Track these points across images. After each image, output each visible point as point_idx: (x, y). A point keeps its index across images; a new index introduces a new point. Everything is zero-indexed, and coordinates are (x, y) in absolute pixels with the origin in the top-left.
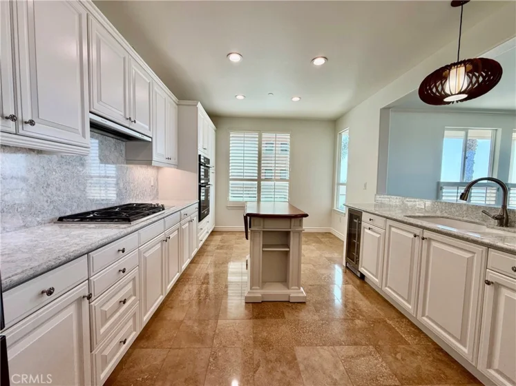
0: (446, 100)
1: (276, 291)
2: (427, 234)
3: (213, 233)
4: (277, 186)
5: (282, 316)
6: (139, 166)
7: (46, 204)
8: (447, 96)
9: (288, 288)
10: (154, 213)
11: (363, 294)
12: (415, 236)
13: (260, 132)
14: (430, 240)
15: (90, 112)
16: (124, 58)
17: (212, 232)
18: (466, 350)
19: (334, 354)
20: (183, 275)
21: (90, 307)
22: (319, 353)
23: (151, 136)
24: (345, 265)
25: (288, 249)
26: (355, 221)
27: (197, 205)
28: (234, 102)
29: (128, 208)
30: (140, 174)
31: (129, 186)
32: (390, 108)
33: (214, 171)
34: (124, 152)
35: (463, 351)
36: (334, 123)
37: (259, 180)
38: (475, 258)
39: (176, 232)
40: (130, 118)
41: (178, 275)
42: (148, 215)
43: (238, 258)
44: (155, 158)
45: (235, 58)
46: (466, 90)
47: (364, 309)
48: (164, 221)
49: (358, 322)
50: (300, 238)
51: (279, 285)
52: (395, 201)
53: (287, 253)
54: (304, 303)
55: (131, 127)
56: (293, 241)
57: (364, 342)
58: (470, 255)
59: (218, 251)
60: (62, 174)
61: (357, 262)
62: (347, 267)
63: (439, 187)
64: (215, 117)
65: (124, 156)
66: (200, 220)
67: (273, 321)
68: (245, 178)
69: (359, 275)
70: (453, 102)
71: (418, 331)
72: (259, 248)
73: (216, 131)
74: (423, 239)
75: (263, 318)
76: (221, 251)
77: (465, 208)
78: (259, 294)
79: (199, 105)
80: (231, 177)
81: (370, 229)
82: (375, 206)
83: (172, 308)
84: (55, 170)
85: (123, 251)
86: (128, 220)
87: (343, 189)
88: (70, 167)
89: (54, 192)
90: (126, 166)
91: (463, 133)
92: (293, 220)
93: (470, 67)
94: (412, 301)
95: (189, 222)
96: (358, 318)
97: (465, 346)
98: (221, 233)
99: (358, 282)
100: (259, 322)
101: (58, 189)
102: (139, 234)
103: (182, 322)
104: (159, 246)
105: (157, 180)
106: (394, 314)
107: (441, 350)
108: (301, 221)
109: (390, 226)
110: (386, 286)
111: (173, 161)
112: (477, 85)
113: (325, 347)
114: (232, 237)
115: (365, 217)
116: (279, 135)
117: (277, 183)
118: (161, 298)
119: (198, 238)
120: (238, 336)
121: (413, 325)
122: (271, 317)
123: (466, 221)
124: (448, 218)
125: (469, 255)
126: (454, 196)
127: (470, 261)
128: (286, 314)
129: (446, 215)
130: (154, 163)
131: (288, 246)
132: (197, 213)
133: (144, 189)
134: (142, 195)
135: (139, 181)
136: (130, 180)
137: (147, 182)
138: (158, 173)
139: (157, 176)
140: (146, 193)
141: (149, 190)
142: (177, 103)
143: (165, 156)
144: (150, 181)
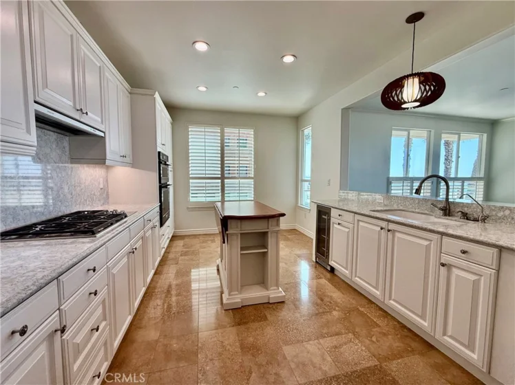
0: (403, 106)
1: (255, 294)
2: (392, 226)
3: (174, 238)
4: (243, 183)
5: (265, 318)
6: (85, 165)
8: (405, 102)
9: (267, 289)
10: (117, 221)
11: (335, 286)
12: (382, 229)
13: (222, 126)
14: (394, 231)
15: (35, 102)
16: (72, 36)
17: (173, 236)
18: (426, 324)
19: (320, 347)
20: (148, 288)
21: (62, 341)
22: (306, 348)
23: (104, 130)
24: (314, 260)
25: (266, 250)
26: (324, 217)
27: (158, 209)
28: (196, 93)
29: (79, 216)
30: (88, 174)
31: (75, 190)
32: (349, 108)
33: (172, 169)
34: (67, 149)
35: (423, 324)
36: (297, 120)
37: (223, 178)
38: (432, 245)
39: (141, 241)
40: (81, 109)
41: (144, 289)
42: (112, 224)
43: (207, 263)
44: (109, 156)
45: (201, 47)
46: (420, 99)
47: (339, 300)
48: (130, 230)
49: (335, 313)
50: (277, 237)
51: (258, 287)
52: (352, 195)
53: (265, 254)
54: (283, 302)
55: (82, 120)
56: (271, 241)
57: (343, 331)
58: (428, 243)
59: (183, 257)
61: (327, 257)
62: (316, 262)
63: (389, 182)
64: (172, 108)
65: (67, 153)
66: (162, 225)
67: (257, 324)
68: (207, 176)
69: (329, 268)
70: (408, 108)
71: (385, 313)
72: (237, 251)
73: (172, 124)
74: (389, 231)
75: (246, 323)
76: (186, 257)
77: (417, 202)
78: (238, 299)
79: (157, 96)
80: (191, 176)
81: (339, 224)
82: (339, 201)
83: (140, 328)
85: (94, 270)
86: (90, 232)
87: (306, 185)
90: (70, 165)
91: (406, 133)
92: (270, 220)
93: (422, 79)
94: (380, 288)
95: (152, 228)
96: (335, 310)
97: (425, 321)
98: (182, 237)
99: (328, 275)
100: (242, 328)
102: (107, 248)
103: (157, 341)
104: (125, 260)
105: (107, 181)
106: (364, 302)
107: (404, 327)
108: (278, 221)
109: (358, 221)
110: (356, 277)
111: (128, 160)
112: (430, 93)
113: (311, 342)
114: (195, 241)
115: (334, 213)
116: (242, 131)
117: (242, 181)
118: (129, 319)
119: (160, 244)
120: (223, 346)
121: (381, 309)
122: (253, 321)
123: (418, 213)
124: (403, 210)
125: (426, 243)
126: (400, 189)
127: (428, 247)
128: (268, 316)
129: (401, 208)
130: (108, 162)
131: (265, 246)
132: (158, 218)
133: (93, 192)
134: (90, 200)
135: (87, 184)
136: (76, 183)
137: (96, 185)
138: (108, 173)
139: (106, 176)
140: (95, 197)
141: (99, 194)
142: (130, 91)
143: (119, 153)
144: (99, 183)
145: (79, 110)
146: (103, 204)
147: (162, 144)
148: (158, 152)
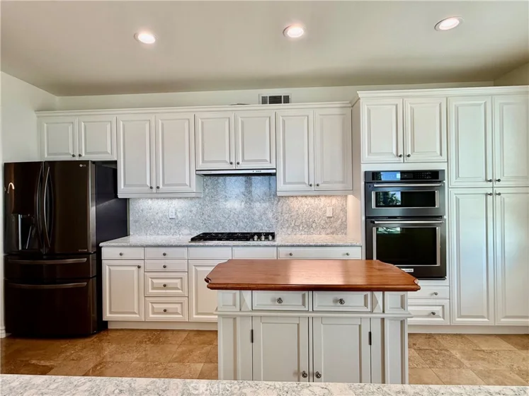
7: (201, 224)
15: (197, 170)
21: (144, 274)
44: (282, 187)
60: (212, 207)
84: (207, 205)
88: (217, 203)
89: (207, 218)
105: (343, 210)
133: (311, 220)
134: (305, 226)
135: (301, 211)
136: (284, 211)
137: (317, 213)
138: (346, 202)
139: (343, 205)
140: (314, 225)
141: (323, 222)
142: (350, 105)
143: (307, 183)
144: (325, 212)
145: (231, 163)
146: (333, 233)
147: (397, 155)
148: (365, 172)
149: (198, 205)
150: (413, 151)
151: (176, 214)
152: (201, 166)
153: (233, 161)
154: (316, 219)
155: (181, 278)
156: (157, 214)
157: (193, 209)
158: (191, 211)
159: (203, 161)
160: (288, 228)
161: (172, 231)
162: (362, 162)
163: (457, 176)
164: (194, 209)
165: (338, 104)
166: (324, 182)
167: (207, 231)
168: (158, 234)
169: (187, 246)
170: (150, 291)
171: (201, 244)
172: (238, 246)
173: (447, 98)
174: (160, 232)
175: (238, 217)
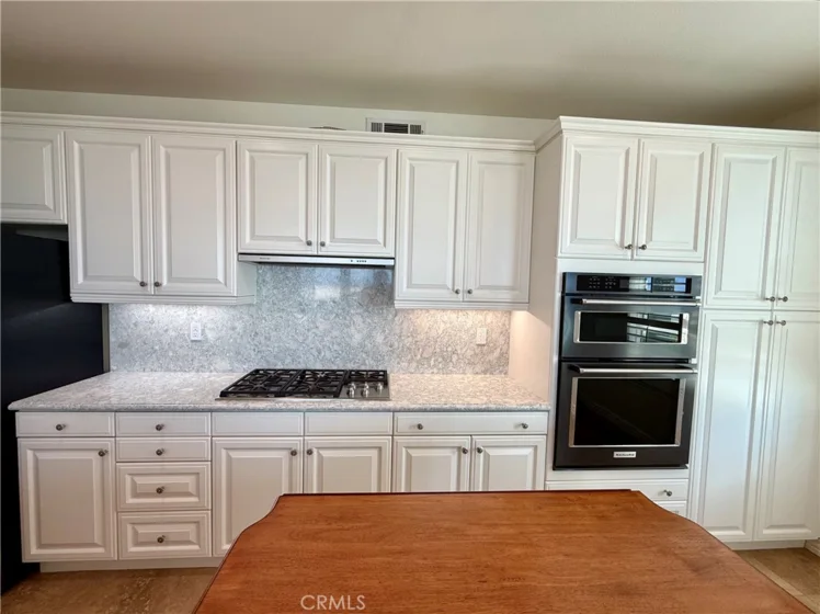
7: (252, 353)
15: (241, 253)
55: (320, 253)
60: (274, 322)
84: (265, 319)
88: (284, 315)
89: (263, 342)
101: (267, 338)
130: (396, 304)
133: (450, 349)
134: (440, 359)
135: (433, 333)
136: (404, 333)
137: (461, 338)
138: (510, 319)
139: (504, 325)
140: (455, 358)
141: (470, 353)
142: (533, 148)
143: (451, 287)
144: (474, 335)
145: (309, 244)
146: (485, 372)
147: (622, 245)
148: (564, 274)
149: (247, 317)
150: (650, 237)
151: (203, 331)
152: (249, 244)
153: (313, 239)
154: (458, 348)
155: (198, 473)
156: (166, 331)
157: (237, 324)
158: (234, 329)
159: (253, 236)
160: (409, 362)
161: (196, 364)
162: (559, 254)
163: (719, 288)
164: (239, 326)
165: (512, 144)
166: (481, 288)
167: (263, 365)
168: (168, 370)
169: (211, 411)
170: (130, 501)
171: (240, 404)
172: (317, 411)
173: (713, 145)
174: (171, 366)
175: (322, 340)
